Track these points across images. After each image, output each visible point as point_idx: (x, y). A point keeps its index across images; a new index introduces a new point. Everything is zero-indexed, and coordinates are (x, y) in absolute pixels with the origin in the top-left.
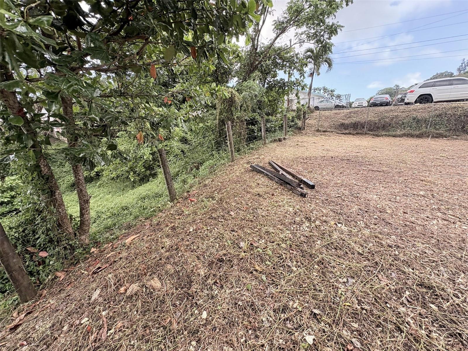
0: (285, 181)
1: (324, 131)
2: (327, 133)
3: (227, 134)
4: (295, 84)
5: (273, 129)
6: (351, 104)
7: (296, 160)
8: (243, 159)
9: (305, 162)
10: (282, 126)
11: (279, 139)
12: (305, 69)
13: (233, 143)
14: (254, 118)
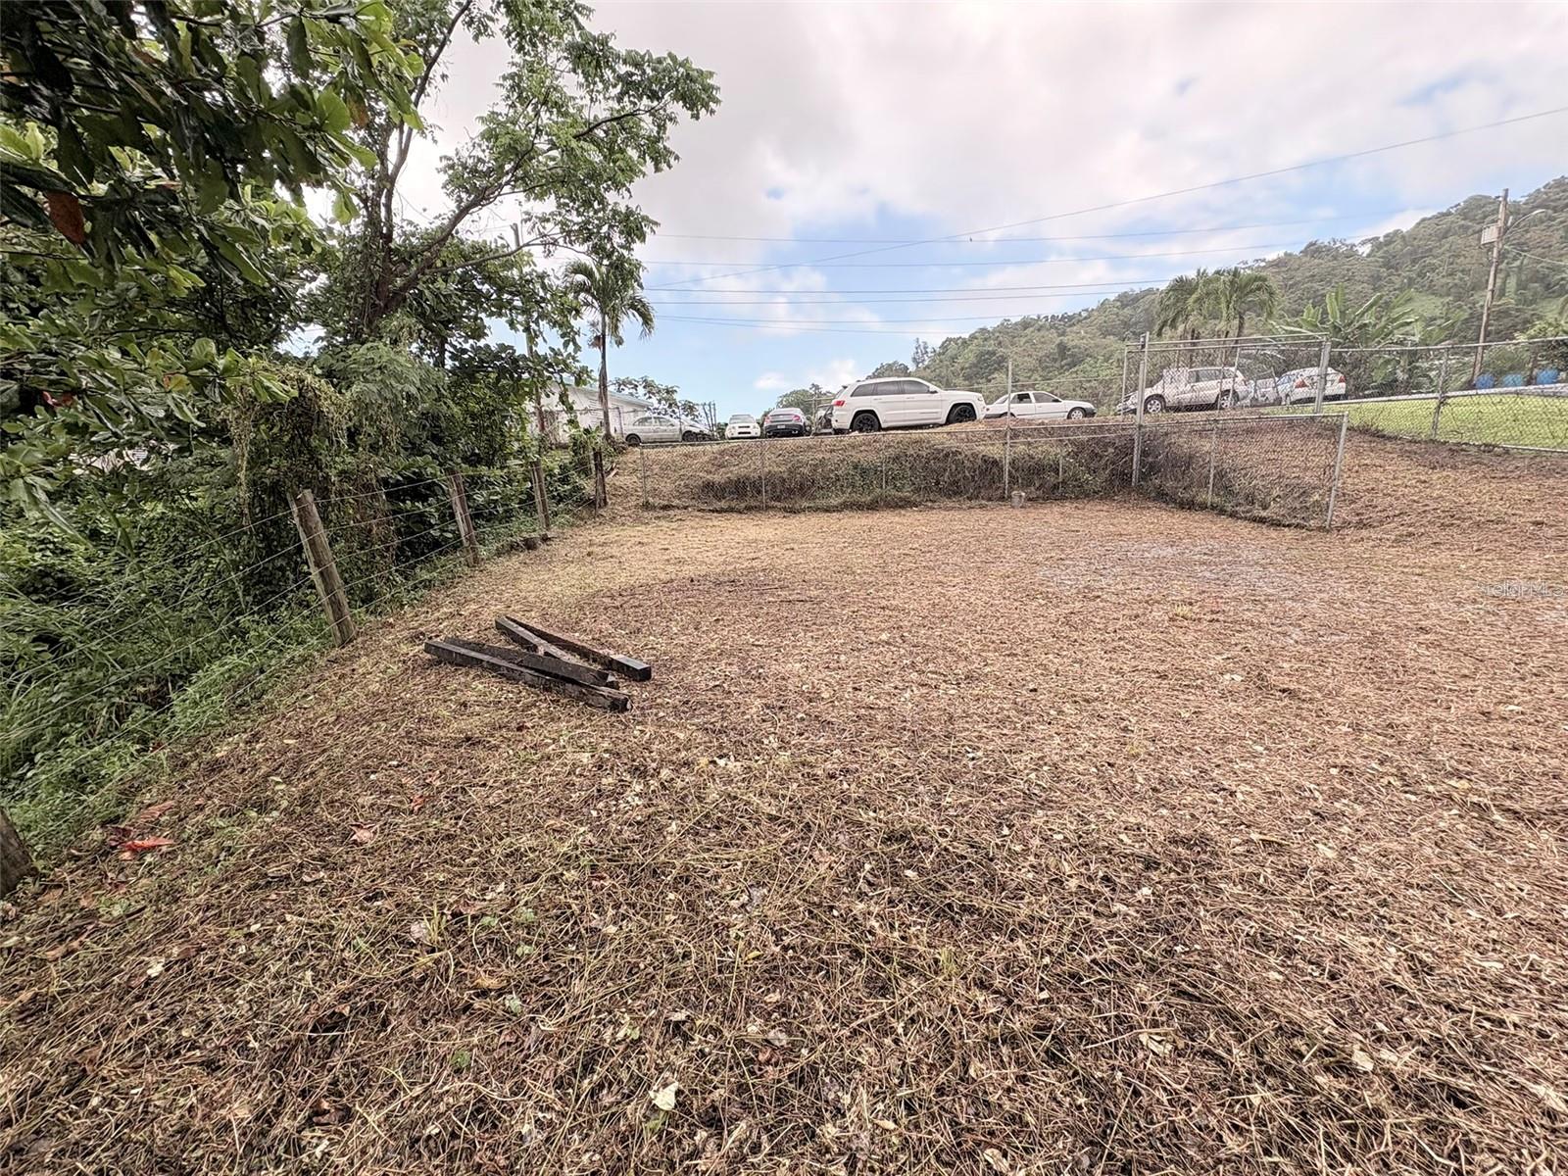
0: (556, 676)
1: (665, 508)
2: (672, 513)
3: (304, 540)
4: (550, 365)
5: (501, 510)
6: (721, 428)
7: (588, 603)
8: (392, 626)
9: (617, 604)
10: (531, 497)
11: (526, 541)
12: (576, 323)
13: (335, 571)
14: (419, 475)
